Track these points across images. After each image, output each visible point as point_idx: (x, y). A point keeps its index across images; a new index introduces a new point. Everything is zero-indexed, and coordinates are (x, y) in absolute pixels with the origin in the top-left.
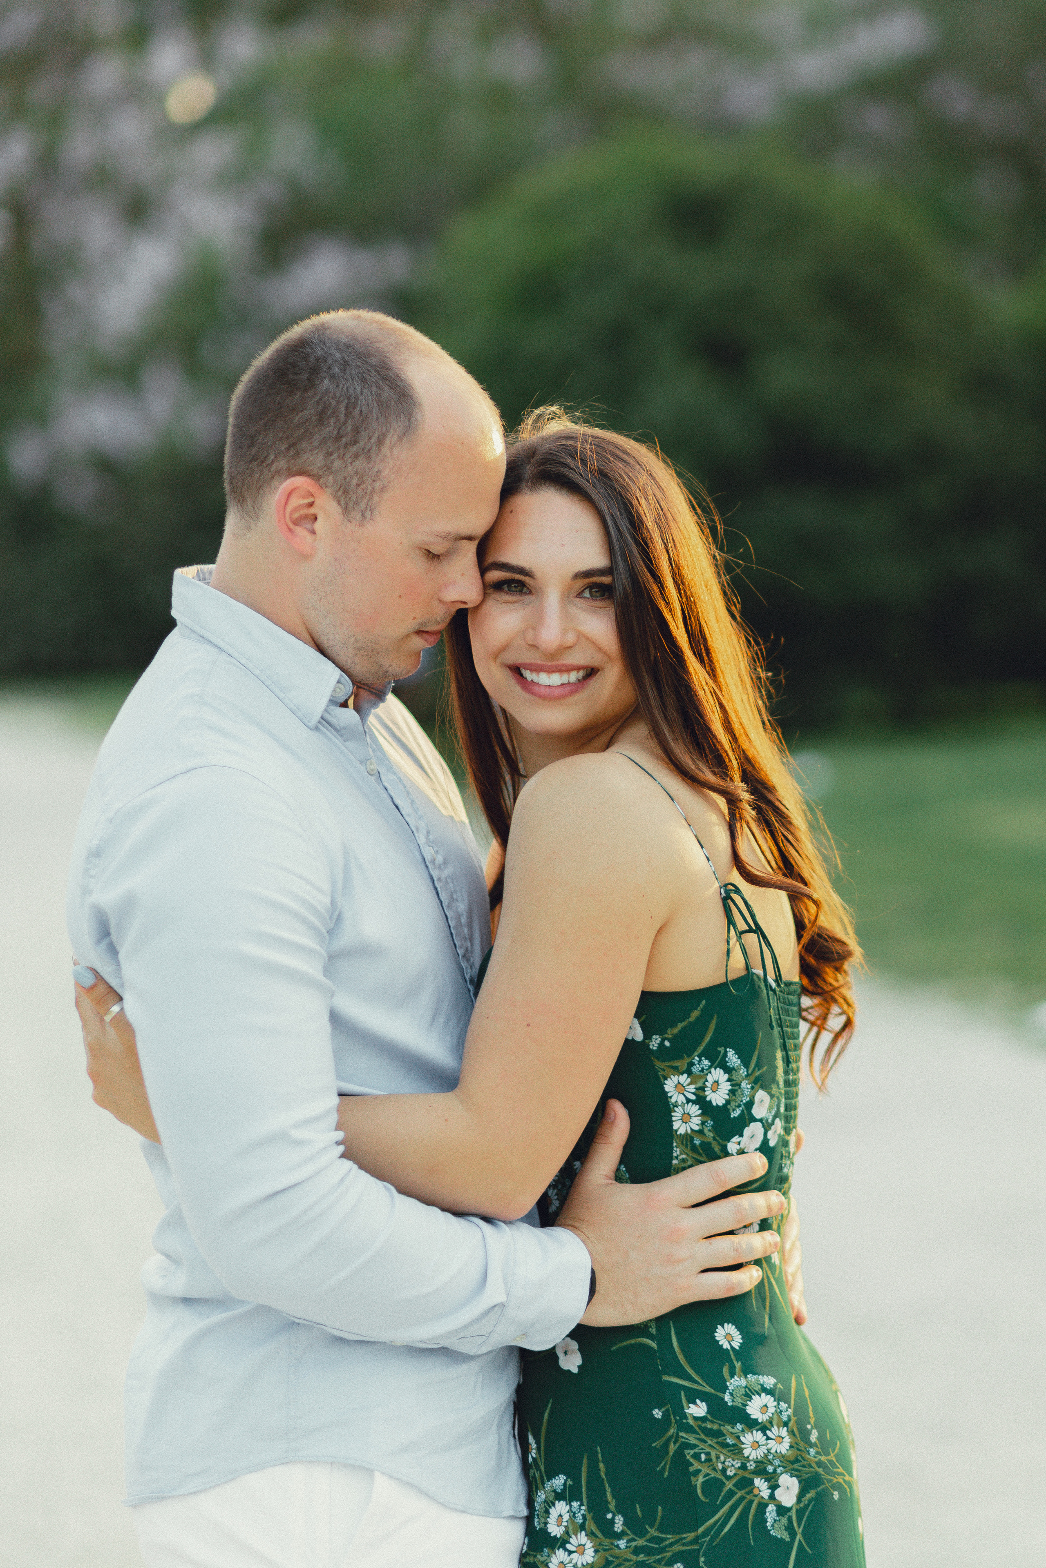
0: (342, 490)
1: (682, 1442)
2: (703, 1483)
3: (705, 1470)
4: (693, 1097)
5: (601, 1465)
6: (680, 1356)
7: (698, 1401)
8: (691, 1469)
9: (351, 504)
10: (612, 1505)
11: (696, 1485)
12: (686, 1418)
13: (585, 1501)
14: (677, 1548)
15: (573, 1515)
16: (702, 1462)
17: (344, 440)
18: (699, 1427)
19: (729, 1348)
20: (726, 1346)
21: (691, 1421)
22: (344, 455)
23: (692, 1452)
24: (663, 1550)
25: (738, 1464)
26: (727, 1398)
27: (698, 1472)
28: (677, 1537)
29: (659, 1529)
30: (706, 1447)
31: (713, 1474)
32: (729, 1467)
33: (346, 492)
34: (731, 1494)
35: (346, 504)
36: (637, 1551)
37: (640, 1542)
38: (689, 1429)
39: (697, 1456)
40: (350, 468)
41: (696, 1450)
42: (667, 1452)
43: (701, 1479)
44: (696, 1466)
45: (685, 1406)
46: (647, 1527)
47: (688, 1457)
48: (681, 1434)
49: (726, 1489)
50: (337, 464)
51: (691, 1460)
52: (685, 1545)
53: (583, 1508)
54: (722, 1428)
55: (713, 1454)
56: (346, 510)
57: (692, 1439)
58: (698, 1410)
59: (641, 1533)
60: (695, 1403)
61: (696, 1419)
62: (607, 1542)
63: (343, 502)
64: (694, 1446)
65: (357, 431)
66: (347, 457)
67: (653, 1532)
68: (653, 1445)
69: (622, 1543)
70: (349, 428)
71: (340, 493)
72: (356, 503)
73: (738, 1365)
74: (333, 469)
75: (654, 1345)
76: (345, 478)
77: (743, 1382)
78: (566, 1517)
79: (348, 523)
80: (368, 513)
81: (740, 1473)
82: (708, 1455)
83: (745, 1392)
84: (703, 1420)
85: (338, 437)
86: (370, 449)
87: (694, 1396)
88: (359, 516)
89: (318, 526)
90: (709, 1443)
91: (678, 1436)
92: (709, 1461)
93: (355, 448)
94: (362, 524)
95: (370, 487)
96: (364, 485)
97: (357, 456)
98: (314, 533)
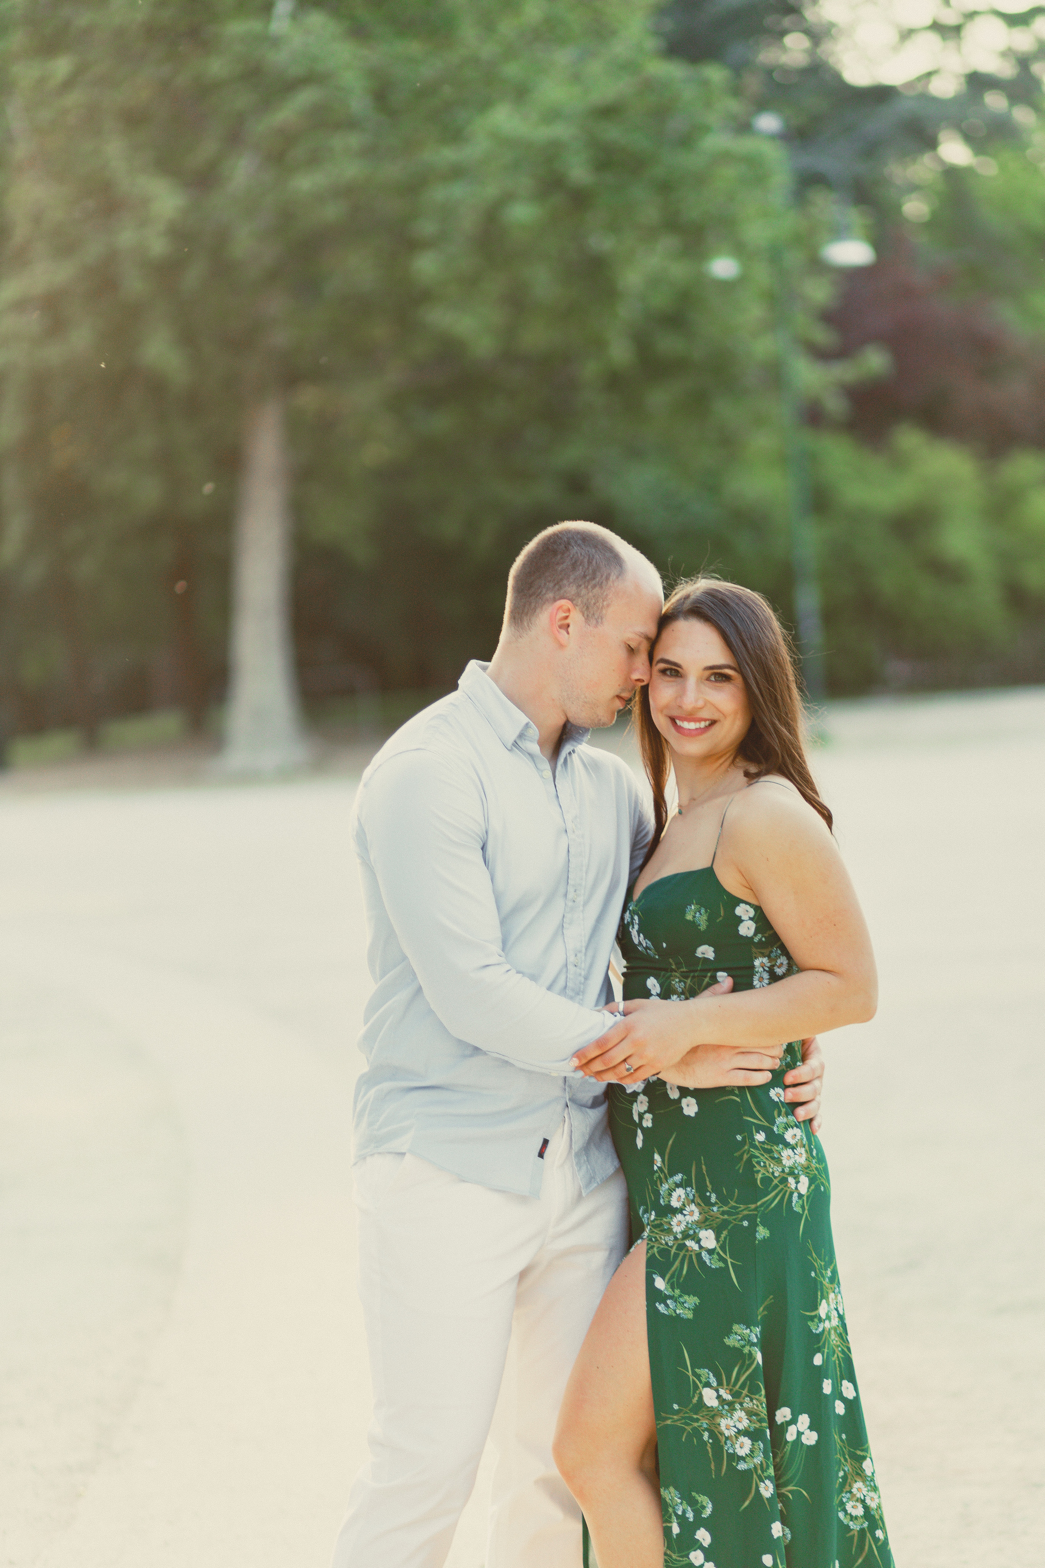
0: (585, 607)
1: (752, 1154)
2: (762, 1178)
3: (762, 1171)
4: (767, 969)
5: (704, 1167)
6: (752, 1105)
7: (761, 1132)
8: (755, 1169)
9: (590, 615)
10: (710, 1188)
11: (757, 1178)
12: (755, 1141)
13: (694, 1187)
14: (746, 1212)
15: (687, 1195)
16: (761, 1167)
17: (588, 578)
18: (761, 1147)
19: (778, 1101)
20: (776, 1099)
21: (757, 1143)
22: (587, 586)
23: (756, 1160)
24: (738, 1213)
25: (780, 1170)
26: (775, 1129)
27: (758, 1171)
28: (745, 1206)
29: (736, 1202)
30: (764, 1158)
31: (767, 1174)
32: (776, 1171)
33: (588, 608)
34: (776, 1186)
35: (588, 616)
36: (723, 1213)
37: (725, 1208)
38: (756, 1147)
39: (759, 1163)
40: (591, 594)
41: (758, 1160)
42: (742, 1159)
43: (760, 1176)
44: (758, 1168)
45: (755, 1135)
46: (729, 1200)
47: (754, 1163)
48: (751, 1149)
49: (774, 1183)
50: (584, 592)
51: (755, 1164)
52: (750, 1211)
53: (693, 1190)
54: (772, 1148)
55: (767, 1163)
56: (587, 619)
57: (757, 1153)
58: (760, 1137)
59: (725, 1203)
60: (760, 1133)
61: (759, 1142)
62: (706, 1208)
63: (585, 615)
64: (757, 1157)
65: (594, 572)
66: (589, 587)
67: (733, 1203)
68: (735, 1155)
69: (715, 1209)
70: (590, 571)
71: (584, 609)
72: (593, 614)
73: (783, 1110)
74: (582, 595)
75: (738, 1100)
76: (588, 600)
77: (784, 1121)
78: (683, 1196)
79: (588, 626)
80: (600, 620)
81: (782, 1175)
82: (764, 1163)
83: (785, 1126)
84: (763, 1143)
85: (585, 576)
86: (602, 583)
87: (759, 1128)
88: (595, 622)
89: (570, 629)
90: (766, 1156)
91: (749, 1151)
92: (765, 1166)
93: (594, 582)
94: (596, 626)
95: (601, 605)
96: (598, 604)
97: (594, 586)
98: (568, 633)
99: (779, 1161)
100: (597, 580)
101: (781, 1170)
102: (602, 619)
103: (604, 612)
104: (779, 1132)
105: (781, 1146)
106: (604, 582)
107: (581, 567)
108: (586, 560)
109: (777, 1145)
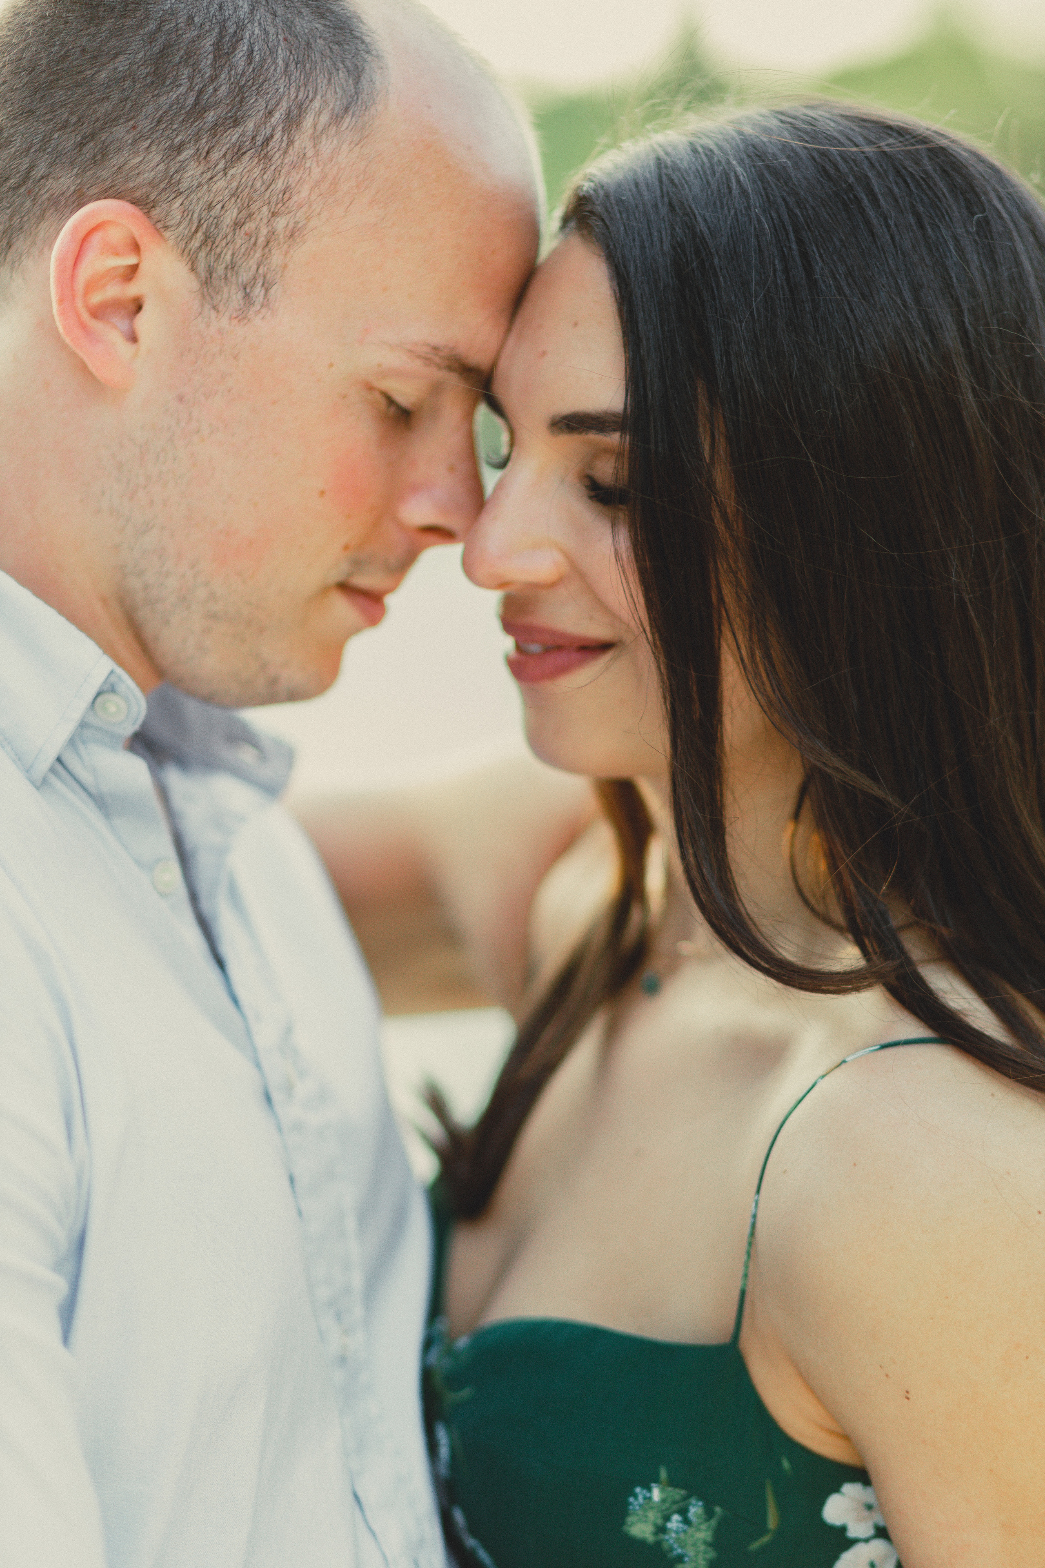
0: (200, 235)
9: (220, 270)
17: (211, 116)
22: (208, 152)
33: (209, 240)
35: (210, 271)
40: (221, 184)
50: (193, 172)
56: (208, 284)
63: (201, 266)
66: (215, 155)
70: (223, 89)
71: (196, 243)
72: (232, 267)
74: (184, 186)
76: (210, 207)
79: (213, 313)
80: (258, 292)
85: (198, 110)
86: (267, 140)
88: (237, 298)
89: (145, 323)
93: (234, 136)
94: (242, 317)
95: (264, 231)
96: (249, 226)
97: (237, 154)
98: (133, 338)
100: (250, 125)
102: (267, 287)
103: (276, 258)
106: (278, 135)
107: (186, 72)
108: (208, 44)
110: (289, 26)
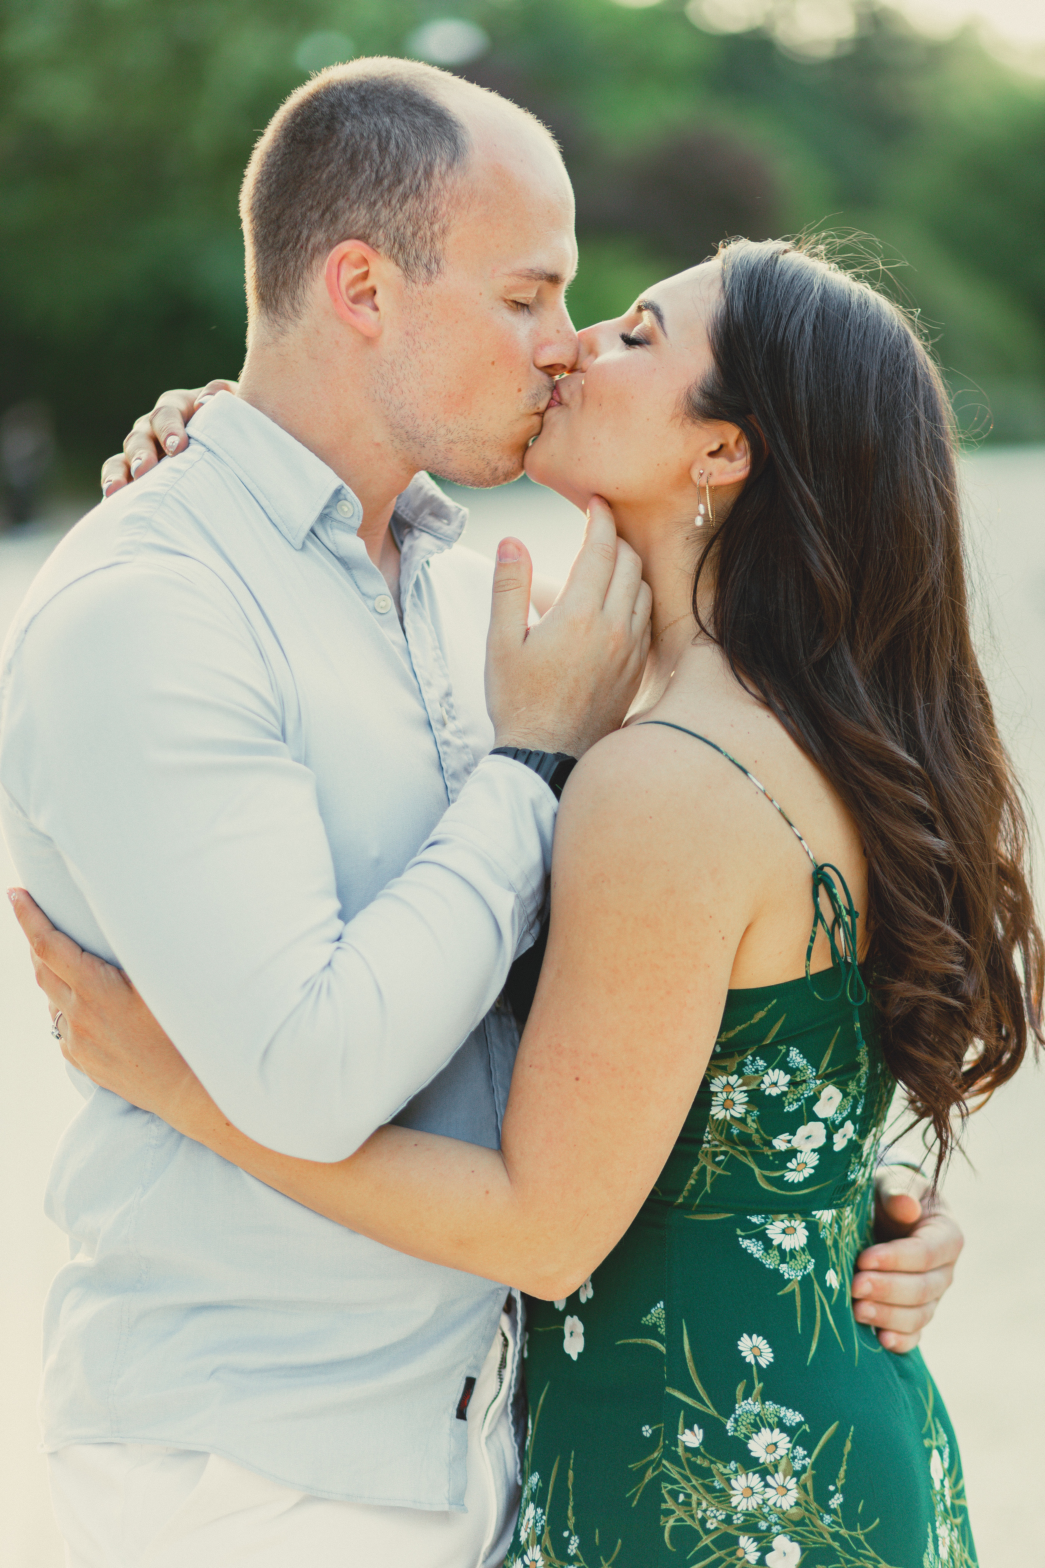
0: (396, 246)
1: (664, 1472)
2: (673, 1528)
3: (679, 1513)
6: (690, 1364)
7: (696, 1427)
8: (663, 1506)
9: (411, 261)
12: (677, 1446)
16: (679, 1504)
18: (688, 1460)
19: (753, 1362)
20: (750, 1359)
21: (680, 1450)
22: (389, 201)
23: (670, 1487)
25: (721, 1516)
26: (730, 1425)
27: (670, 1512)
30: (688, 1487)
31: (688, 1523)
32: (711, 1518)
33: (401, 247)
34: (707, 1551)
35: (407, 263)
38: (675, 1459)
39: (674, 1494)
40: (400, 216)
41: (675, 1487)
43: (671, 1522)
44: (670, 1504)
45: (680, 1431)
46: (602, 1559)
47: (663, 1491)
48: (664, 1462)
49: (700, 1545)
51: (666, 1496)
54: (714, 1466)
55: (694, 1497)
56: (407, 270)
57: (674, 1474)
58: (692, 1438)
60: (692, 1429)
61: (687, 1449)
63: (402, 262)
64: (674, 1482)
65: (397, 167)
66: (394, 202)
68: (628, 1466)
71: (395, 250)
72: (417, 257)
75: (662, 1348)
76: (398, 229)
77: (757, 1408)
79: (413, 285)
80: (434, 266)
81: (724, 1527)
82: (688, 1496)
83: (755, 1420)
84: (694, 1451)
86: (418, 188)
87: (693, 1419)
88: (423, 273)
89: (380, 300)
90: (694, 1482)
91: (659, 1463)
92: (687, 1504)
93: (401, 189)
94: (428, 283)
95: (429, 234)
97: (405, 197)
98: (376, 309)
99: (723, 1496)
100: (407, 181)
101: (723, 1517)
102: (438, 264)
103: (439, 245)
104: (736, 1434)
105: (733, 1465)
106: (423, 183)
109: (726, 1461)
110: (413, 125)
